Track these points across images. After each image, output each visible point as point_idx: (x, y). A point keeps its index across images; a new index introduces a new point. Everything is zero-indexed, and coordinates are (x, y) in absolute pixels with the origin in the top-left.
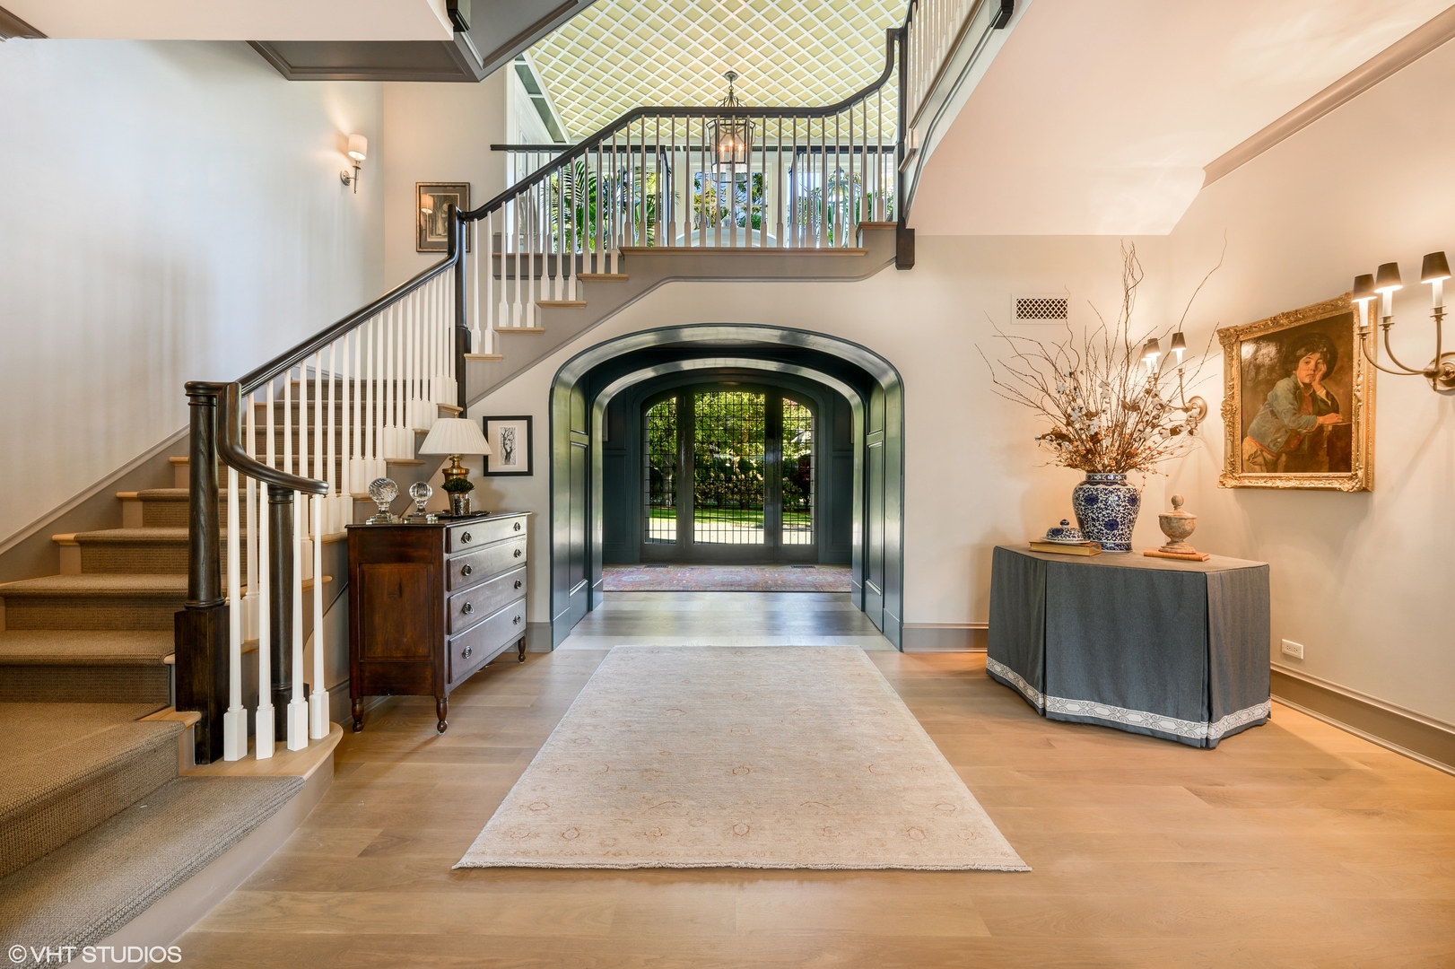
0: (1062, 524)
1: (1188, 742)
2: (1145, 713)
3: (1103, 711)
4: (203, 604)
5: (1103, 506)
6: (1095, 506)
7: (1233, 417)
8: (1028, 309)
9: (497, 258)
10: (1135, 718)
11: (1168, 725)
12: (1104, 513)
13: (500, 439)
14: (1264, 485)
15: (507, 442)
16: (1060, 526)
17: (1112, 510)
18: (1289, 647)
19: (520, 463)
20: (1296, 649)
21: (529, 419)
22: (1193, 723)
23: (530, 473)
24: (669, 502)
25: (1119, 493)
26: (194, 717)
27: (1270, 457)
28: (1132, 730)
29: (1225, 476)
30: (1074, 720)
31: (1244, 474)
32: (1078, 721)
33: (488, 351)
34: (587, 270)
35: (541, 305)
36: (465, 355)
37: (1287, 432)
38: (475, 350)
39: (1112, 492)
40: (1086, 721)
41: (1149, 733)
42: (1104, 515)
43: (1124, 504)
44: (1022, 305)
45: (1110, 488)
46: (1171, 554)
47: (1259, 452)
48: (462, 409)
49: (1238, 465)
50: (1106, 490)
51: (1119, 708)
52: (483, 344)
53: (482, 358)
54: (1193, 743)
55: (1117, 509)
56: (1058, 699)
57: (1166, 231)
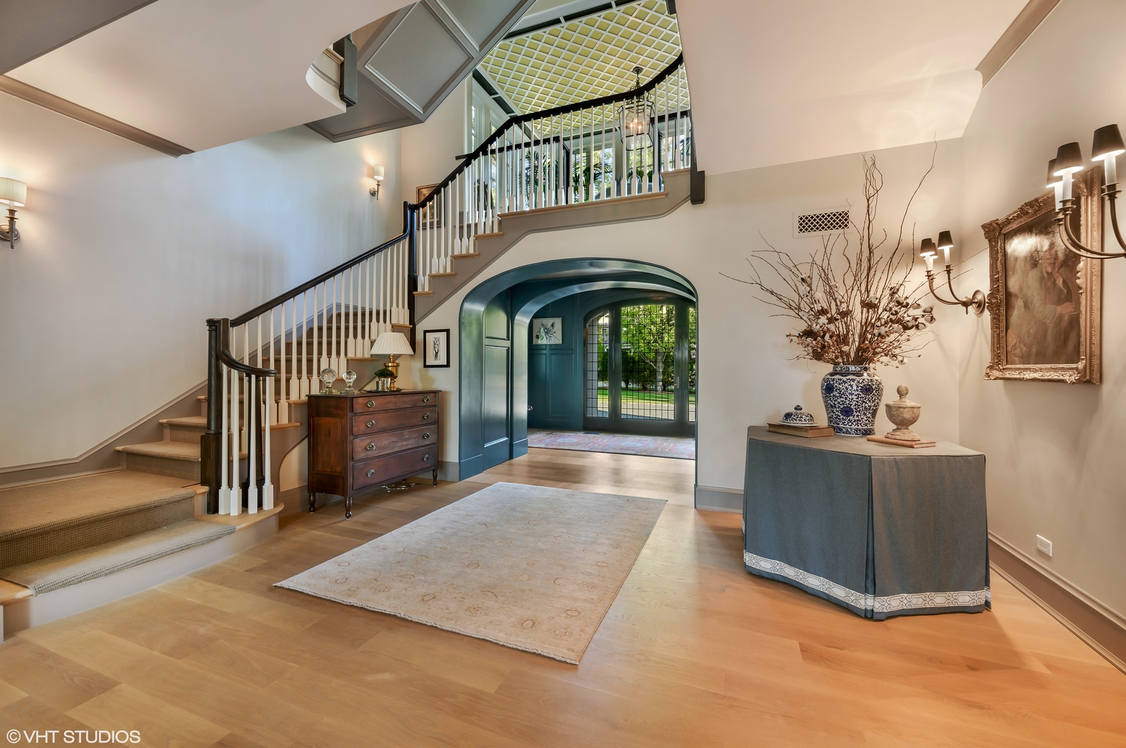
0: (796, 409)
1: (855, 611)
2: (822, 578)
3: (790, 572)
4: (212, 432)
5: (838, 395)
6: (832, 394)
7: (999, 310)
8: (808, 224)
9: (461, 228)
10: (814, 582)
11: (839, 592)
12: (839, 400)
13: (432, 344)
14: (1018, 376)
15: (436, 346)
16: (793, 410)
17: (846, 399)
18: (1042, 543)
19: (442, 360)
20: (1047, 546)
21: (448, 331)
22: (858, 594)
23: (448, 365)
24: (659, 388)
25: (852, 383)
26: (206, 489)
27: (1024, 348)
28: (812, 592)
29: (991, 368)
30: (766, 576)
31: (1008, 366)
32: (770, 577)
33: (427, 289)
34: (481, 232)
35: (454, 258)
36: (414, 293)
37: (1036, 323)
38: (420, 289)
39: (845, 382)
40: (777, 578)
41: (826, 597)
42: (839, 403)
43: (856, 393)
44: (804, 221)
45: (844, 379)
46: (892, 441)
47: (1018, 344)
48: (411, 326)
49: (1003, 357)
50: (840, 380)
51: (801, 571)
52: (423, 283)
53: (423, 294)
54: (858, 612)
55: (850, 397)
56: (755, 556)
57: (959, 134)
